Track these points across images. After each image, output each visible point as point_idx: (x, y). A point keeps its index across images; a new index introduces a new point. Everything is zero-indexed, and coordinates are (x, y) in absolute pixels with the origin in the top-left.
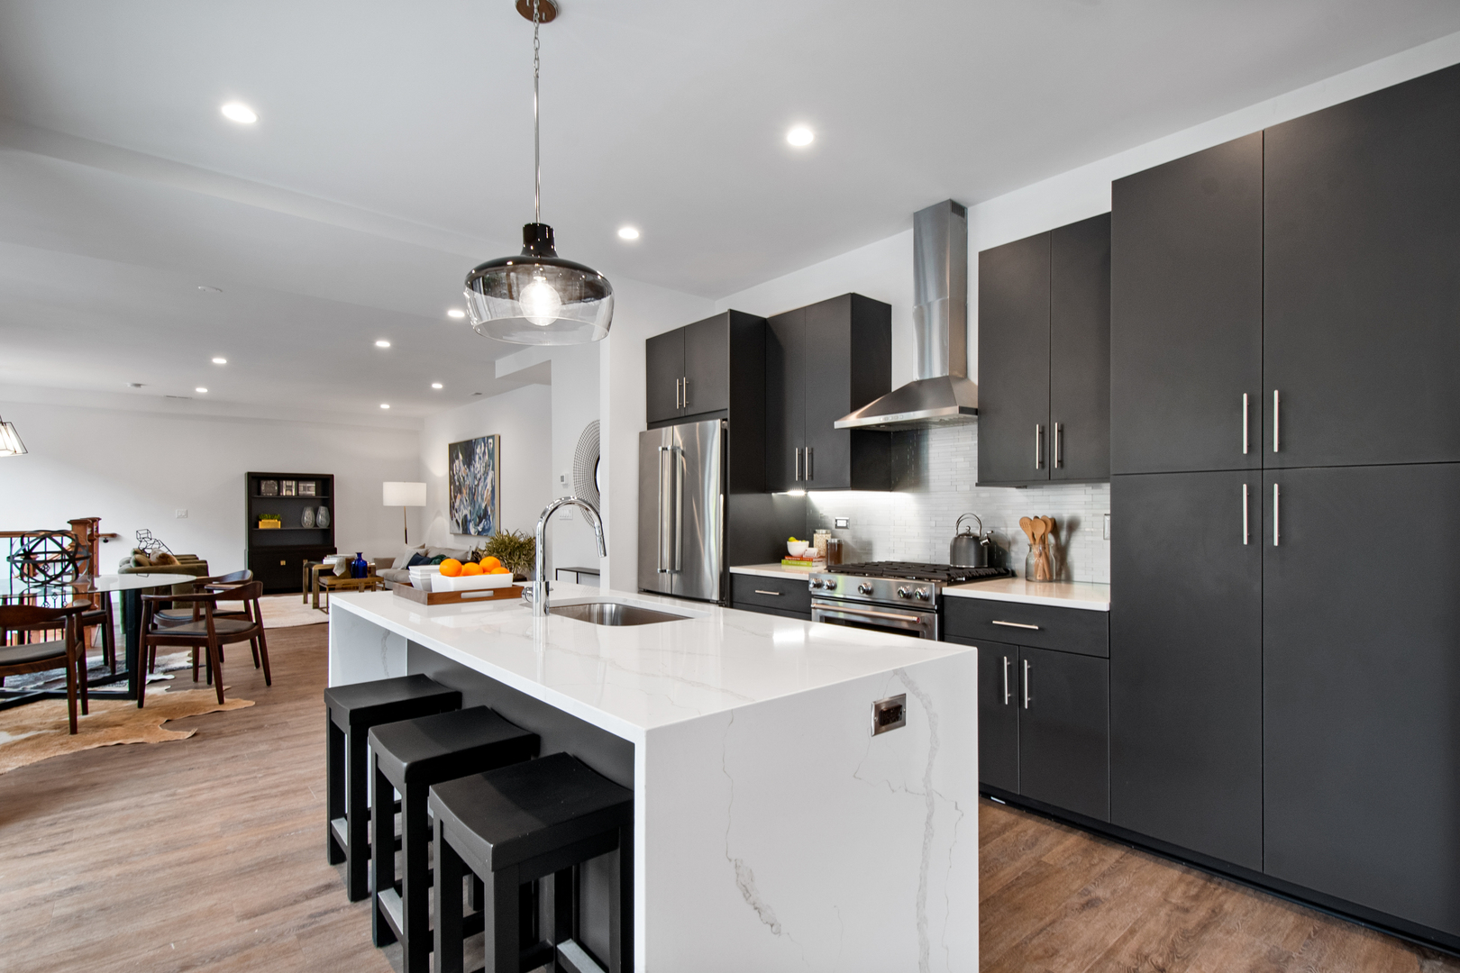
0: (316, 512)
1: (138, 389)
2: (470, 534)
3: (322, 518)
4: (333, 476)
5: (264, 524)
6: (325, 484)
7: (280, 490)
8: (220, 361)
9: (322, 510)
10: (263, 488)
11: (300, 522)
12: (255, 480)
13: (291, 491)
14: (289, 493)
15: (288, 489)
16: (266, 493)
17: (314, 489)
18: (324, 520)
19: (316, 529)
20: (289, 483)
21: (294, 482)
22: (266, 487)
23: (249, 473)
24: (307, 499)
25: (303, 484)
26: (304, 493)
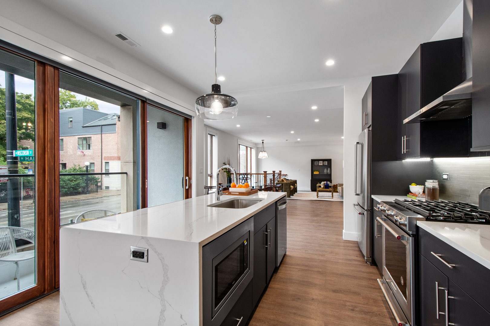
0: (327, 170)
1: (287, 141)
3: (329, 171)
4: (331, 159)
5: (315, 173)
6: (329, 161)
7: (319, 164)
8: (292, 132)
9: (329, 169)
11: (323, 172)
12: (313, 161)
14: (321, 164)
15: (321, 163)
16: (316, 165)
17: (327, 163)
19: (327, 174)
20: (321, 162)
22: (316, 163)
23: (311, 160)
24: (326, 166)
25: (324, 162)
26: (325, 164)
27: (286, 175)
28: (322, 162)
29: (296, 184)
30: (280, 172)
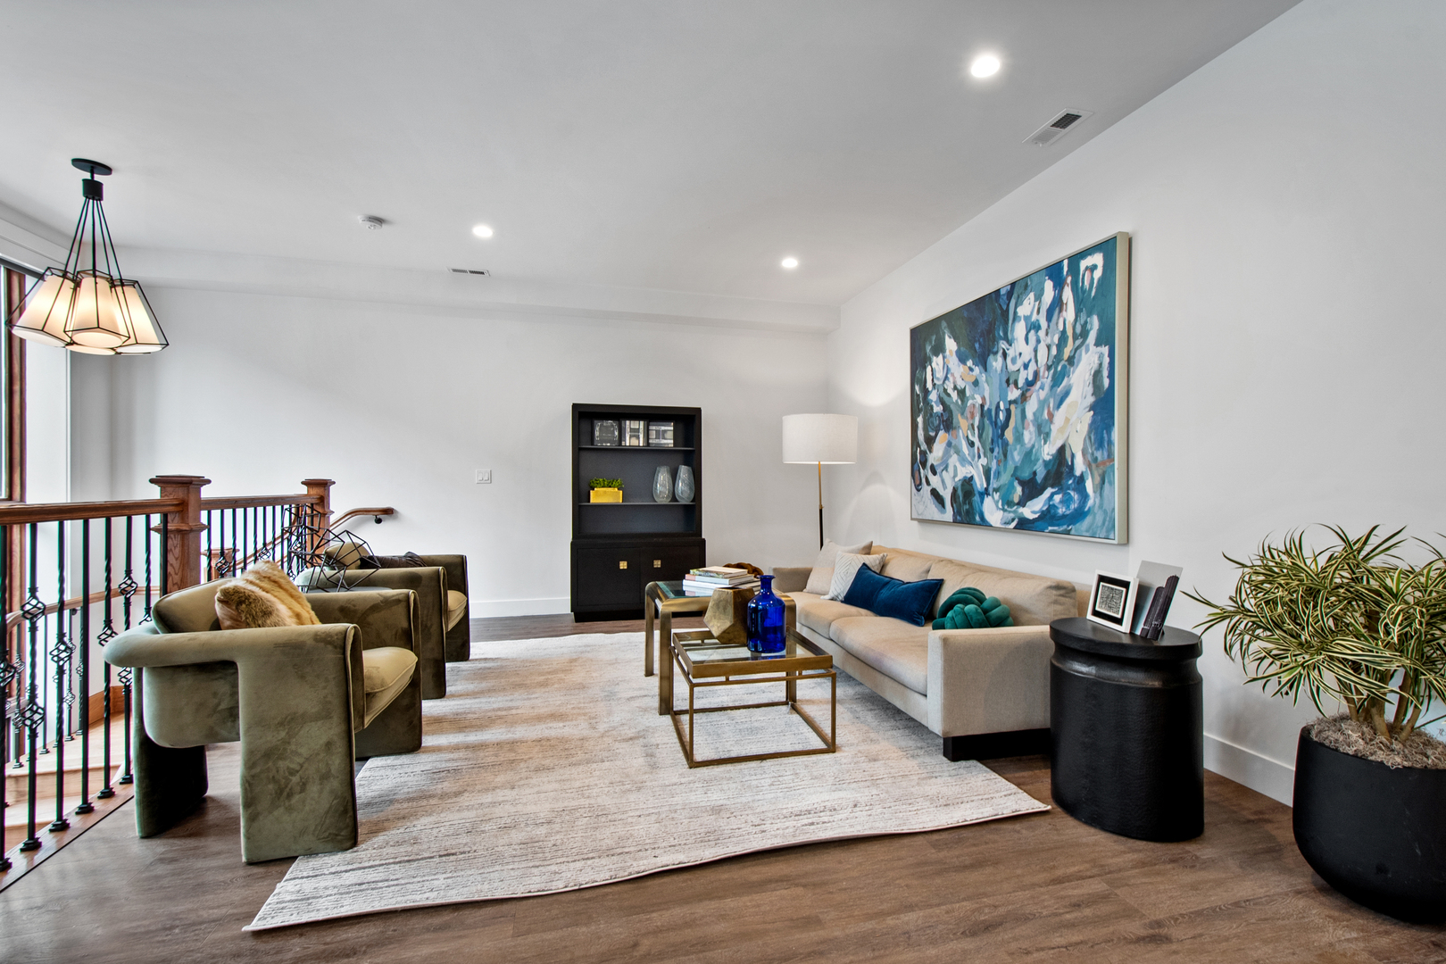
0: (674, 476)
2: (984, 524)
3: (683, 487)
4: (698, 410)
5: (597, 495)
6: (688, 422)
7: (621, 437)
9: (684, 472)
10: (597, 434)
11: (651, 493)
12: (585, 416)
13: (638, 438)
14: (634, 442)
15: (635, 435)
16: (601, 441)
17: (670, 435)
18: (686, 489)
19: (674, 506)
20: (635, 424)
21: (642, 423)
22: (603, 433)
23: (575, 406)
24: (662, 452)
25: (653, 428)
26: (657, 441)
27: (388, 511)
28: (640, 425)
29: (453, 597)
30: (316, 491)
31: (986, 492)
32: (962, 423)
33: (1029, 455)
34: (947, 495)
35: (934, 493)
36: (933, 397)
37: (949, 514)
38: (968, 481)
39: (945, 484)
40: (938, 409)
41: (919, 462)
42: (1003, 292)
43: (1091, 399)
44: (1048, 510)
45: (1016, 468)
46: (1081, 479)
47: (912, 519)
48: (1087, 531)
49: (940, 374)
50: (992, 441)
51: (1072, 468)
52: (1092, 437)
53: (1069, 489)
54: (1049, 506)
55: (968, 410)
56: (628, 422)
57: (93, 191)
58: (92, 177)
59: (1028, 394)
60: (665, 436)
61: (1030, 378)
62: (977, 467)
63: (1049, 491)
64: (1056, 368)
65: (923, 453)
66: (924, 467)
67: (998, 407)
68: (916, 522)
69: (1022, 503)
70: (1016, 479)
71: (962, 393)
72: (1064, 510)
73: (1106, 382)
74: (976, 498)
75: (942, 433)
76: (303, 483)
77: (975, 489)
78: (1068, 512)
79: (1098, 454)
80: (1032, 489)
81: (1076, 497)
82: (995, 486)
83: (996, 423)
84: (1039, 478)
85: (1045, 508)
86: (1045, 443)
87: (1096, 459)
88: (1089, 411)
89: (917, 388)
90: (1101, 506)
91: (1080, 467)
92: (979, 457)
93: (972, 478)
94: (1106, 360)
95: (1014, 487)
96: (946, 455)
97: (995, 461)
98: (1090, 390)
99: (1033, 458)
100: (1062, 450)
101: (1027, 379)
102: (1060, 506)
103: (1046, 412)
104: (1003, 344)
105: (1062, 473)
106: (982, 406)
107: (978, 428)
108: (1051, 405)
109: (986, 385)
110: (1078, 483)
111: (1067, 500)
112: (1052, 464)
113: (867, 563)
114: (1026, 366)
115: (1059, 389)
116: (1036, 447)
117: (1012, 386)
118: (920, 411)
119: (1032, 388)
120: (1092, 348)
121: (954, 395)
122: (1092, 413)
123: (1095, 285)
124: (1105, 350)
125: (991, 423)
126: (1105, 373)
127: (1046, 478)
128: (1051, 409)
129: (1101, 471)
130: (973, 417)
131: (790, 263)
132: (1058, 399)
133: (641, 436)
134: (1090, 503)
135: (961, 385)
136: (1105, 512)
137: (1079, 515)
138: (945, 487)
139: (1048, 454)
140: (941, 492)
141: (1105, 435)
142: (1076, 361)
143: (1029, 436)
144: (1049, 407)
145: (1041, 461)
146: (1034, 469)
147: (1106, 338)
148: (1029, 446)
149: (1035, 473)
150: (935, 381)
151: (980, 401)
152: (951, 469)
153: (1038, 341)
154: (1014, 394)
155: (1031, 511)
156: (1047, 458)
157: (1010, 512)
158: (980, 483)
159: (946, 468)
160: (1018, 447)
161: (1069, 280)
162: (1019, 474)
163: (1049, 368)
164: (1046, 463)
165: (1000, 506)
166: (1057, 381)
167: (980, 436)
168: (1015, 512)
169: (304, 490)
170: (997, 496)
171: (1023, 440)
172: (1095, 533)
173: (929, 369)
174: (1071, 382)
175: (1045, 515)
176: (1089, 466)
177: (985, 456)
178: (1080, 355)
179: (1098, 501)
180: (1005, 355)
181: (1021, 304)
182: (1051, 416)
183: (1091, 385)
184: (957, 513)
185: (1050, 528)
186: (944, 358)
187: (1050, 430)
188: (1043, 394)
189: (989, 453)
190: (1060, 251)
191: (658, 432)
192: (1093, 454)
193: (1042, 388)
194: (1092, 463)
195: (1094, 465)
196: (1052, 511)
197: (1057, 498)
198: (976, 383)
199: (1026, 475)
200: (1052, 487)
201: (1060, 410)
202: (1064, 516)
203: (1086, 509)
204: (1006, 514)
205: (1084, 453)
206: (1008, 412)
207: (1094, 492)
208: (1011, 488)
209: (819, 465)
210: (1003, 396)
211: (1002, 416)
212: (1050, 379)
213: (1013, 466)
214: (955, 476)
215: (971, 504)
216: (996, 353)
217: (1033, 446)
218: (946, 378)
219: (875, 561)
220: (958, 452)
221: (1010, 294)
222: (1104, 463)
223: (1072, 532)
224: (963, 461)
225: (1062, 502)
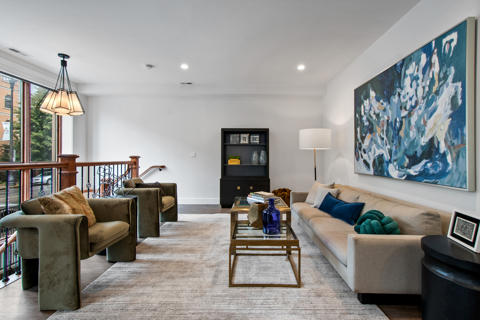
0: (259, 154)
2: (389, 176)
4: (268, 129)
5: (231, 162)
6: (264, 133)
7: (240, 140)
9: (263, 153)
10: (231, 139)
11: (250, 160)
12: (226, 133)
13: (246, 140)
14: (244, 142)
15: (244, 139)
16: (233, 142)
17: (258, 139)
18: (263, 159)
19: (259, 166)
20: (244, 135)
22: (233, 139)
23: (222, 129)
24: (255, 145)
25: (252, 137)
26: (253, 141)
27: (163, 167)
28: (247, 136)
30: (134, 160)
31: (390, 161)
32: (378, 129)
33: (413, 143)
34: (371, 163)
35: (365, 161)
36: (364, 118)
37: (372, 172)
38: (381, 156)
39: (370, 158)
40: (366, 124)
41: (358, 147)
42: (398, 65)
43: (450, 112)
44: (424, 171)
45: (406, 150)
46: (444, 155)
47: (355, 173)
48: (448, 183)
49: (367, 108)
50: (393, 137)
51: (438, 149)
52: (451, 132)
53: (436, 160)
54: (424, 169)
55: (381, 123)
56: (242, 135)
57: (64, 64)
58: (64, 59)
59: (412, 113)
60: (256, 139)
61: (413, 104)
62: (385, 149)
63: (424, 161)
64: (428, 98)
65: (360, 144)
66: (360, 150)
67: (396, 120)
68: (357, 175)
69: (409, 167)
70: (406, 155)
71: (378, 115)
72: (433, 171)
73: (460, 102)
74: (385, 164)
75: (368, 135)
76: (129, 157)
77: (384, 160)
78: (436, 172)
79: (455, 142)
80: (414, 160)
81: (441, 164)
82: (394, 158)
83: (395, 128)
84: (419, 155)
85: (422, 170)
86: (422, 137)
87: (453, 144)
88: (449, 118)
89: (357, 115)
90: (457, 170)
91: (443, 148)
92: (386, 145)
93: (383, 155)
94: (460, 89)
95: (404, 160)
96: (370, 144)
97: (394, 147)
98: (450, 107)
99: (415, 144)
100: (432, 140)
101: (411, 105)
102: (431, 169)
103: (422, 121)
104: (398, 90)
105: (432, 152)
106: (388, 121)
107: (386, 131)
108: (425, 117)
109: (390, 111)
110: (442, 157)
111: (435, 166)
112: (426, 147)
113: (331, 192)
114: (411, 99)
115: (430, 109)
116: (417, 139)
117: (403, 109)
118: (358, 125)
119: (414, 110)
120: (451, 84)
121: (374, 117)
122: (450, 119)
123: (452, 50)
124: (459, 84)
125: (392, 128)
126: (459, 97)
127: (422, 155)
128: (425, 119)
129: (456, 151)
130: (383, 126)
131: (301, 67)
132: (429, 113)
133: (247, 140)
134: (450, 168)
135: (377, 111)
136: (460, 173)
137: (443, 174)
138: (370, 159)
139: (424, 142)
140: (368, 161)
141: (459, 131)
142: (440, 92)
143: (413, 134)
144: (424, 118)
145: (419, 146)
146: (416, 150)
147: (460, 77)
148: (413, 138)
149: (416, 152)
150: (365, 111)
151: (386, 118)
152: (372, 151)
153: (418, 85)
154: (404, 113)
155: (413, 171)
156: (423, 144)
157: (402, 171)
158: (387, 157)
159: (370, 150)
160: (407, 139)
161: (436, 51)
162: (407, 152)
163: (424, 98)
164: (422, 147)
165: (397, 168)
166: (428, 104)
167: (387, 135)
168: (405, 171)
169: (130, 160)
170: (395, 163)
171: (409, 136)
172: (453, 184)
173: (362, 106)
174: (437, 104)
175: (423, 173)
176: (449, 148)
177: (389, 144)
178: (443, 89)
179: (455, 167)
180: (399, 95)
181: (408, 68)
182: (425, 123)
183: (450, 104)
184: (375, 171)
185: (425, 180)
186: (369, 100)
187: (425, 130)
188: (420, 112)
189: (391, 143)
190: (430, 37)
191: (253, 138)
192: (451, 141)
193: (420, 109)
194: (450, 146)
195: (452, 148)
196: (426, 172)
197: (429, 165)
198: (385, 110)
199: (411, 153)
200: (426, 159)
201: (431, 119)
202: (433, 175)
203: (447, 171)
204: (400, 172)
205: (446, 141)
206: (401, 123)
207: (452, 162)
208: (403, 160)
209: (315, 150)
210: (398, 115)
211: (398, 125)
212: (424, 103)
213: (404, 149)
214: (375, 154)
215: (382, 167)
216: (395, 95)
217: (415, 139)
218: (370, 109)
219: (334, 191)
220: (376, 143)
221: (402, 65)
222: (458, 146)
223: (439, 183)
224: (378, 147)
225: (431, 167)
